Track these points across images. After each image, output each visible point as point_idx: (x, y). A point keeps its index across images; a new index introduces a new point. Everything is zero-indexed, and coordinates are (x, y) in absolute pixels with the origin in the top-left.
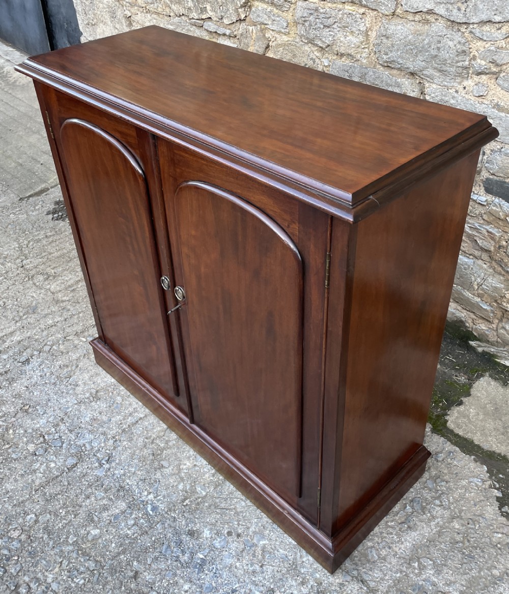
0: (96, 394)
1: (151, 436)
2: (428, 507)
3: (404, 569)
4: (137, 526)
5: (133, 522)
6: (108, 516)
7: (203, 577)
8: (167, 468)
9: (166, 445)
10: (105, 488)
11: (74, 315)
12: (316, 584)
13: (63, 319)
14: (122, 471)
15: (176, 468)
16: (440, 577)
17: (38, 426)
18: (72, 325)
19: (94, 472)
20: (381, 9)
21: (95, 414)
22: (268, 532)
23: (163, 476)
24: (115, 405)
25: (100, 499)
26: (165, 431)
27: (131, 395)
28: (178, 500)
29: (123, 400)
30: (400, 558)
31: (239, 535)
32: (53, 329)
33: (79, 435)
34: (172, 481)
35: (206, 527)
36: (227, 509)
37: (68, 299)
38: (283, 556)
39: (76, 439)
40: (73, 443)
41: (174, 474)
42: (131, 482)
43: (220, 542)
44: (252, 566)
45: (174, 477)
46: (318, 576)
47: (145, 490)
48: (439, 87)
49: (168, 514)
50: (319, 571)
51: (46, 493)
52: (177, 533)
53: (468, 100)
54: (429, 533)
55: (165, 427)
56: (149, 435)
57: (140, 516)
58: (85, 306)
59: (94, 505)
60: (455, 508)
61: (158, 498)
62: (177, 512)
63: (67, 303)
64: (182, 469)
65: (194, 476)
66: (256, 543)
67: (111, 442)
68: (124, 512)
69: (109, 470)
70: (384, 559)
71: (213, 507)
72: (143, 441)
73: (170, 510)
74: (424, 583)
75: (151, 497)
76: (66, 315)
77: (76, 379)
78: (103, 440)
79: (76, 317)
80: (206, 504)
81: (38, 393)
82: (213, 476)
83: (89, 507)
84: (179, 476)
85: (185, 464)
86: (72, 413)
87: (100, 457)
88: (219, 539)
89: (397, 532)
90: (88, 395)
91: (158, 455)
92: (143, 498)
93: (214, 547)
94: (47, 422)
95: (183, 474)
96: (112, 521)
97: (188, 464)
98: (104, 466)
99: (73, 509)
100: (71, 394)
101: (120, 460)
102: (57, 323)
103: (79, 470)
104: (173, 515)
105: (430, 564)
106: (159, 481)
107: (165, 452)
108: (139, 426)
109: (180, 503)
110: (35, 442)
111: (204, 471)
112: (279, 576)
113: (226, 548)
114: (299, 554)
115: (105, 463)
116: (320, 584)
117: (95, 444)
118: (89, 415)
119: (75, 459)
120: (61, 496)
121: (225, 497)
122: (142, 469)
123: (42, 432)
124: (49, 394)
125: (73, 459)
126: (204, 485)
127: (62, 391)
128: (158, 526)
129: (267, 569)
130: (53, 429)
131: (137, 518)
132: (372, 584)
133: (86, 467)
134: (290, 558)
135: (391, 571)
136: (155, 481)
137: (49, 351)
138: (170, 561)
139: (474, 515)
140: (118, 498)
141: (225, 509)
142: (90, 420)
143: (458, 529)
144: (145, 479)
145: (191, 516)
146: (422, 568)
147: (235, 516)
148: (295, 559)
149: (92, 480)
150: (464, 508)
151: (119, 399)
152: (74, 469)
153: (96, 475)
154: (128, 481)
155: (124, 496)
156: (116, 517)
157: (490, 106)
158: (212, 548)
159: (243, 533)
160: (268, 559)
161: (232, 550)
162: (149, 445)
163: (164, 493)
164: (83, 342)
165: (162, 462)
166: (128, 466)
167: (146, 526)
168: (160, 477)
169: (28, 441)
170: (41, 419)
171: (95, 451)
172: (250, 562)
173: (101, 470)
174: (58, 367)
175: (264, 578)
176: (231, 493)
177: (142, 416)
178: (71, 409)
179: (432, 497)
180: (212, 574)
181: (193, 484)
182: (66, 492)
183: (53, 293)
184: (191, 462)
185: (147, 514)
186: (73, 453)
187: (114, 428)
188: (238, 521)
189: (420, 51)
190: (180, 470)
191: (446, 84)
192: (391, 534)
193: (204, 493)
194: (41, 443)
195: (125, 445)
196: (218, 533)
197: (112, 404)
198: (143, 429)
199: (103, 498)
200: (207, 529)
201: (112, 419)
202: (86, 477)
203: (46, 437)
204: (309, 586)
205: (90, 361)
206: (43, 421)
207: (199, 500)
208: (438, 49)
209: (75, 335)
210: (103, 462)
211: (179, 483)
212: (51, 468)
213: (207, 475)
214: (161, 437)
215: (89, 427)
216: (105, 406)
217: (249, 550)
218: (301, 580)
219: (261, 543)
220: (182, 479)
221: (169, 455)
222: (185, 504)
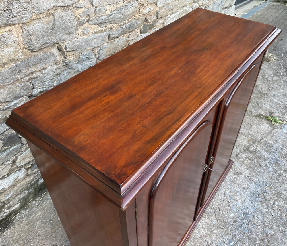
7: (250, 213)
8: (208, 242)
15: (207, 237)
20: (23, 21)
22: (223, 192)
23: (213, 243)
28: (222, 231)
31: (228, 202)
34: (214, 237)
35: (230, 216)
36: (219, 209)
38: (230, 186)
41: (210, 237)
44: (238, 196)
45: (211, 237)
46: (232, 174)
48: (69, 41)
49: (231, 234)
52: (237, 228)
53: (83, 38)
61: (225, 241)
62: (228, 231)
64: (206, 233)
65: (208, 227)
66: (229, 195)
71: (220, 215)
73: (228, 234)
80: (220, 218)
82: (205, 218)
84: (210, 234)
85: (203, 233)
88: (233, 210)
97: (202, 232)
104: (230, 232)
106: (216, 243)
109: (224, 230)
111: (204, 222)
112: (237, 186)
113: (235, 206)
114: (227, 181)
116: (235, 174)
121: (214, 211)
126: (211, 221)
128: (237, 238)
129: (237, 190)
134: (230, 184)
138: (250, 228)
145: (228, 223)
147: (221, 205)
148: (229, 182)
157: (93, 34)
158: (237, 212)
160: (233, 191)
161: (236, 204)
163: (221, 239)
167: (240, 243)
175: (241, 191)
176: (211, 208)
180: (247, 209)
181: (213, 226)
184: (201, 230)
188: (222, 203)
189: (57, 30)
190: (207, 235)
191: (72, 38)
193: (215, 220)
196: (231, 210)
204: (237, 177)
207: (219, 222)
208: (64, 23)
211: (214, 233)
213: (206, 221)
217: (233, 197)
218: (236, 179)
219: (228, 193)
220: (212, 232)
221: (200, 243)
222: (223, 228)
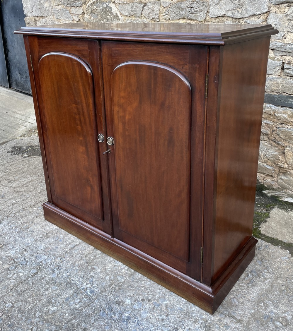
0: (46, 235)
1: (84, 254)
2: (261, 274)
3: (256, 307)
4: (82, 302)
5: (78, 300)
6: (62, 299)
7: (130, 326)
8: (97, 269)
9: (95, 257)
10: (58, 284)
11: (28, 198)
12: (203, 322)
13: (21, 200)
14: (68, 274)
15: (103, 268)
16: (279, 309)
17: (10, 254)
18: (28, 202)
19: (49, 276)
21: (47, 245)
22: (167, 296)
23: (95, 274)
24: (59, 240)
25: (55, 290)
26: (93, 250)
27: (69, 234)
28: (106, 285)
29: (64, 237)
30: (252, 302)
31: (149, 300)
32: (16, 205)
33: (37, 257)
34: (101, 276)
35: (127, 298)
36: (139, 287)
37: (24, 190)
38: (180, 308)
39: (35, 259)
40: (34, 261)
41: (102, 272)
42: (75, 279)
43: (138, 305)
44: (161, 316)
45: (102, 273)
46: (204, 317)
47: (85, 282)
49: (102, 294)
50: (204, 314)
51: (17, 291)
52: (108, 304)
54: (266, 287)
55: (93, 248)
56: (83, 253)
57: (83, 296)
58: (35, 193)
59: (51, 294)
60: (277, 273)
61: (94, 286)
62: (107, 292)
63: (23, 192)
64: (107, 269)
65: (115, 271)
66: (161, 303)
67: (59, 259)
68: (72, 296)
69: (59, 274)
70: (243, 303)
71: (130, 287)
72: (80, 257)
73: (102, 291)
74: (269, 313)
75: (89, 285)
76: (23, 198)
77: (33, 228)
78: (53, 258)
79: (30, 198)
80: (125, 286)
81: (9, 238)
82: (127, 270)
83: (48, 295)
84: (106, 273)
86: (32, 246)
87: (52, 267)
88: (137, 304)
89: (246, 288)
90: (41, 236)
91: (91, 263)
92: (84, 287)
93: (135, 309)
94: (15, 252)
95: (108, 271)
96: (65, 301)
97: (110, 265)
98: (56, 272)
99: (37, 297)
100: (30, 236)
101: (66, 268)
102: (18, 202)
103: (39, 276)
104: (105, 294)
105: (271, 303)
106: (93, 277)
107: (94, 261)
108: (76, 249)
109: (108, 287)
110: (8, 263)
111: (121, 268)
112: (179, 320)
113: (142, 308)
114: (189, 306)
115: (56, 270)
116: (206, 321)
117: (49, 261)
118: (43, 246)
119: (36, 270)
120: (28, 291)
121: (136, 280)
122: (81, 271)
123: (12, 258)
124: (15, 238)
125: (35, 270)
126: (122, 276)
127: (24, 235)
128: (96, 301)
129: (171, 317)
130: (20, 256)
131: (81, 298)
132: (238, 318)
133: (44, 273)
134: (184, 309)
135: (248, 309)
136: (91, 277)
137: (14, 216)
138: (106, 320)
139: (289, 275)
140: (67, 288)
141: (138, 287)
142: (44, 249)
143: (281, 283)
144: (83, 277)
145: (117, 293)
146: (266, 306)
147: (145, 290)
148: (188, 309)
149: (49, 280)
150: (282, 272)
151: (61, 236)
152: (36, 275)
153: (51, 277)
154: (72, 279)
155: (71, 287)
156: (67, 299)
158: (133, 309)
159: (152, 299)
160: (170, 311)
161: (146, 309)
162: (84, 258)
163: (97, 282)
164: (35, 210)
165: (93, 267)
166: (72, 270)
167: (88, 302)
168: (94, 274)
169: (3, 263)
170: (12, 251)
171: (49, 264)
172: (159, 314)
173: (54, 274)
174: (20, 224)
175: (170, 322)
176: (140, 278)
177: (77, 244)
178: (31, 244)
179: (262, 269)
180: (135, 324)
181: (115, 276)
182: (31, 288)
183: (14, 188)
184: (112, 264)
185: (87, 295)
186: (34, 267)
187: (60, 251)
188: (148, 293)
190: (105, 270)
192: (244, 290)
193: (123, 280)
194: (12, 263)
195: (68, 259)
196: (136, 301)
197: (58, 239)
198: (79, 250)
199: (57, 289)
200: (128, 299)
201: (58, 247)
202: (44, 279)
203: (16, 260)
204: (200, 323)
205: (41, 219)
206: (12, 252)
207: (121, 284)
209: (30, 207)
210: (55, 270)
211: (106, 276)
212: (20, 276)
213: (123, 270)
214: (91, 253)
215: (44, 252)
216: (53, 241)
217: (157, 308)
218: (194, 320)
219: (164, 303)
220: (108, 274)
221: (97, 262)
222: (112, 287)
